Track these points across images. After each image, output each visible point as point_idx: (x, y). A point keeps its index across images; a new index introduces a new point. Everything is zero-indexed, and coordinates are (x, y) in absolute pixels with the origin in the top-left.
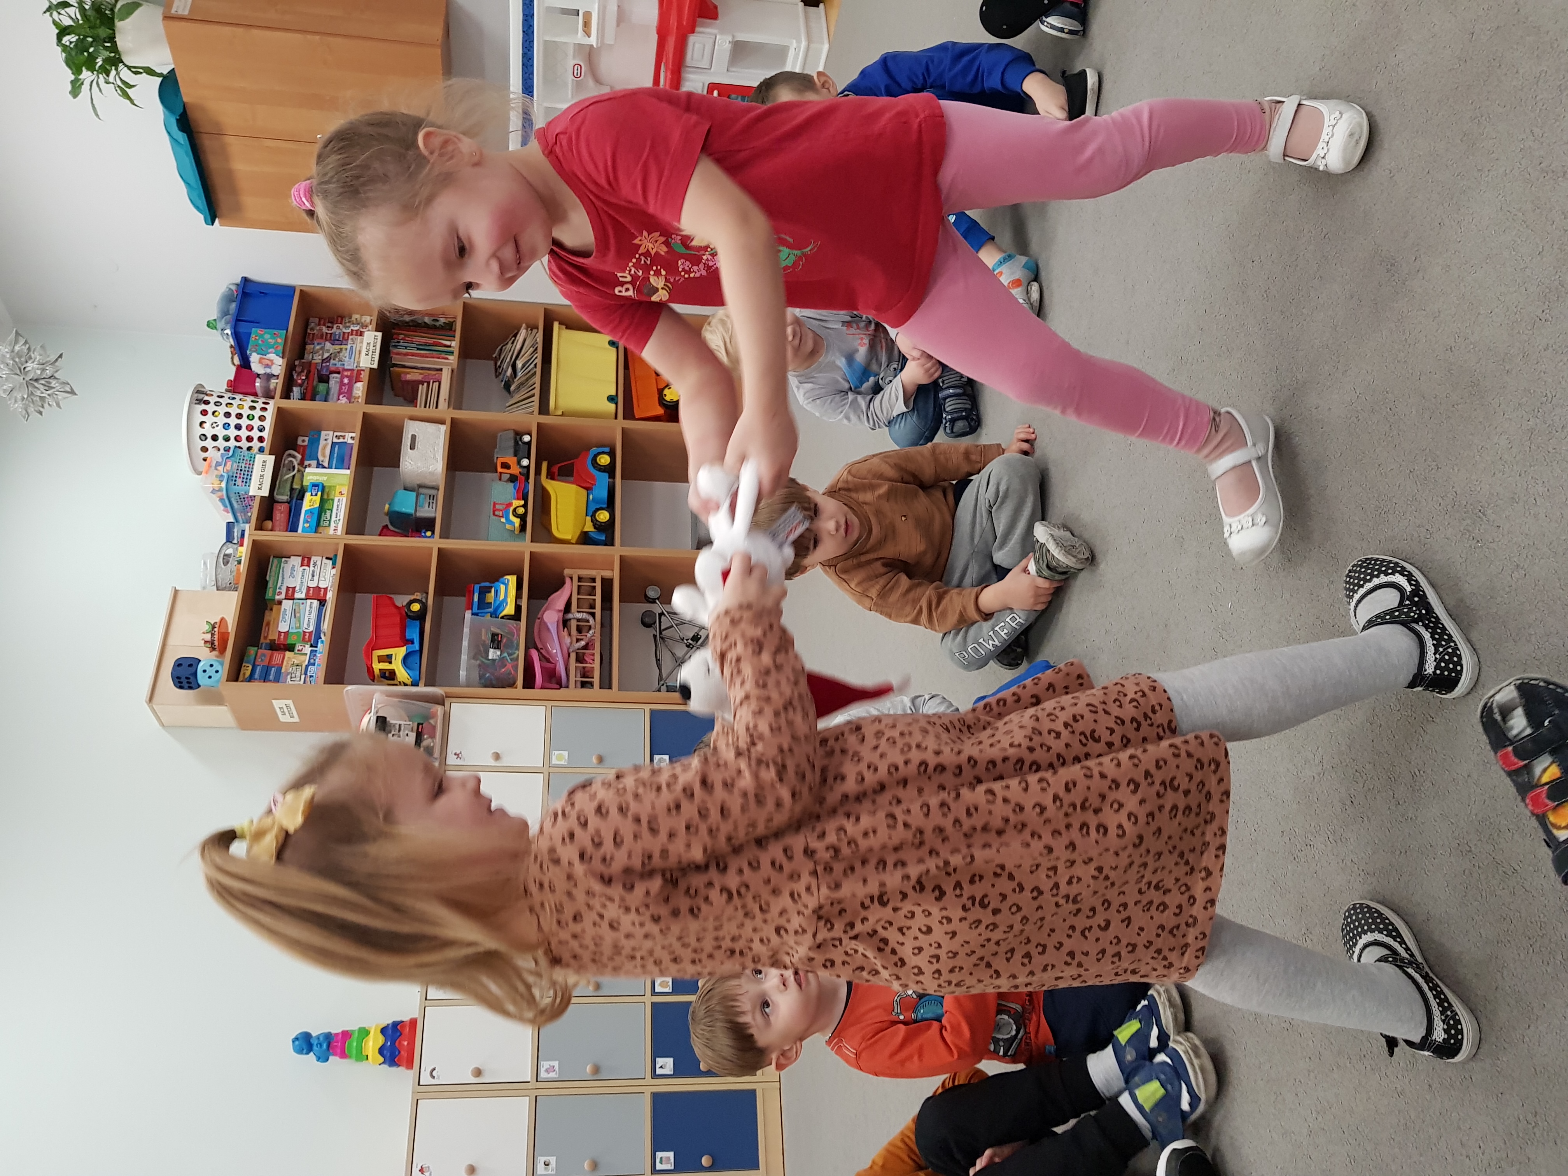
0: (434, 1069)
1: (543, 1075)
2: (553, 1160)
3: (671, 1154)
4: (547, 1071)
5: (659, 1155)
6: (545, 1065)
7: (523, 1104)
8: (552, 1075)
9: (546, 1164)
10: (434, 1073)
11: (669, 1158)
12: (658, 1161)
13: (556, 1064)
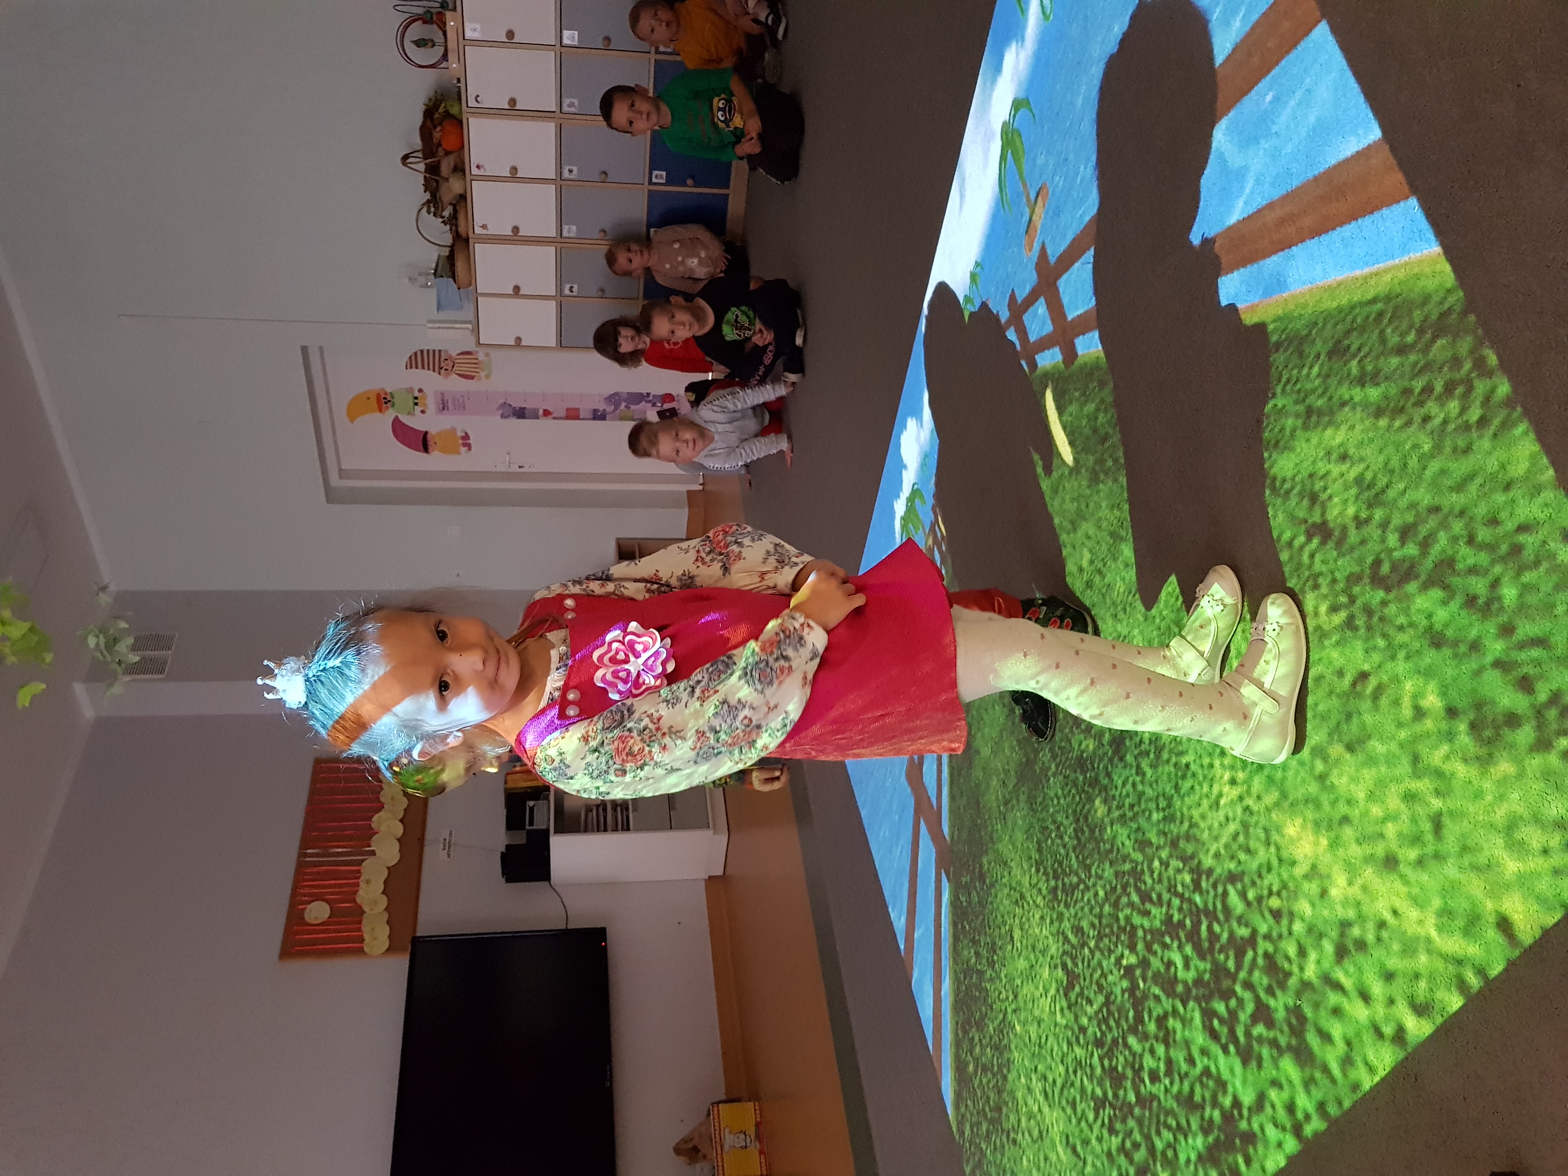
0: (478, 96)
1: (565, 108)
2: (575, 169)
3: (664, 173)
4: (569, 106)
5: (655, 173)
6: (566, 101)
7: (550, 128)
8: (573, 110)
9: (571, 171)
10: (479, 99)
11: (661, 176)
12: (654, 176)
13: (576, 101)
